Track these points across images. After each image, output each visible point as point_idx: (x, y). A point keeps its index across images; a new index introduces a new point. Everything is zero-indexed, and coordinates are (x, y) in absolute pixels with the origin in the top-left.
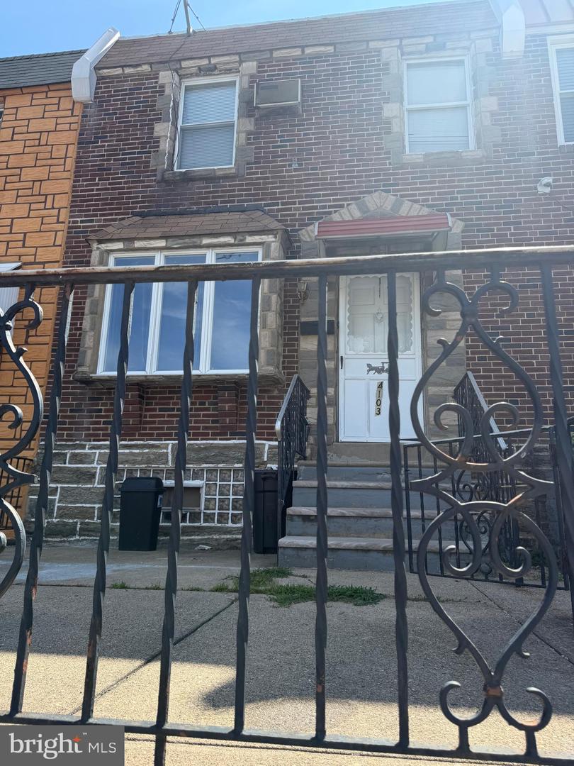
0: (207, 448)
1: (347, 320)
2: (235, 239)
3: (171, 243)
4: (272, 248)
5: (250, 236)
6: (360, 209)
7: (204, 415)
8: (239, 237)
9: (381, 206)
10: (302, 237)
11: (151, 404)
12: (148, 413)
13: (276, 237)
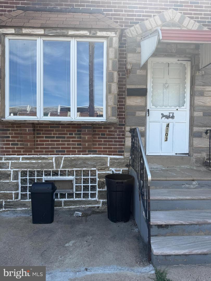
0: (75, 160)
1: (151, 88)
2: (90, 33)
3: (47, 32)
4: (114, 41)
5: (100, 31)
6: (161, 20)
7: (73, 141)
8: (93, 32)
9: (173, 19)
10: (127, 34)
11: (40, 134)
12: (39, 139)
13: (116, 34)
